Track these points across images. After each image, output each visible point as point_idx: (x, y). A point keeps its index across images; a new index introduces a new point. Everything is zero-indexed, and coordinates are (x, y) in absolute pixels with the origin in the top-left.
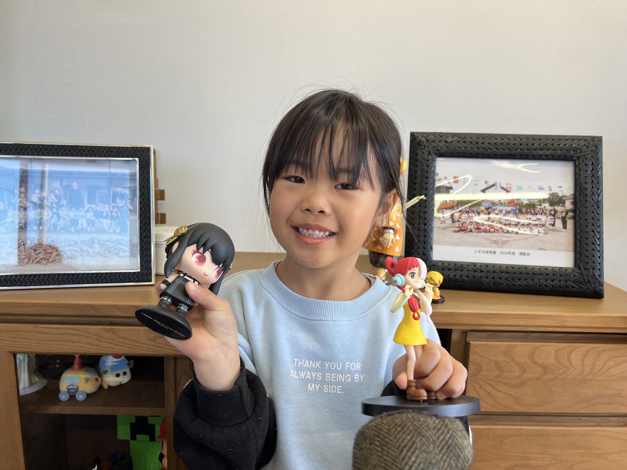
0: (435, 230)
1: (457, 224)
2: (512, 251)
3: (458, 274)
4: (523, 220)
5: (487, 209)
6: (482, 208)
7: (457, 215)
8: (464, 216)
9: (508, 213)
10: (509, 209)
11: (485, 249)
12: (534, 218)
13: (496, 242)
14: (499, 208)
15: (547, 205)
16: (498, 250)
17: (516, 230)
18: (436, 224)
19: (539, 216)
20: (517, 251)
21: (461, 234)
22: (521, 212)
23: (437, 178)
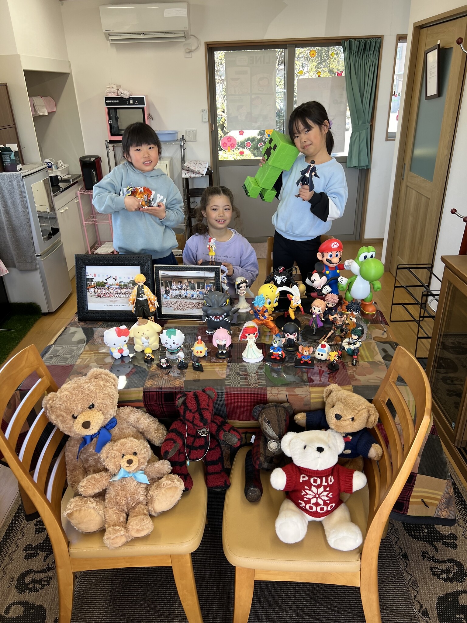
0: (88, 297)
1: (96, 294)
2: (119, 304)
3: (97, 315)
4: (123, 291)
5: (108, 287)
6: (106, 287)
7: (96, 290)
8: (99, 290)
9: (116, 289)
10: (117, 287)
11: (108, 304)
12: (126, 290)
13: (112, 301)
14: (113, 287)
15: (131, 285)
16: (113, 305)
17: (120, 296)
18: (88, 294)
19: (128, 290)
20: (121, 305)
21: (99, 298)
22: (121, 288)
23: (87, 274)
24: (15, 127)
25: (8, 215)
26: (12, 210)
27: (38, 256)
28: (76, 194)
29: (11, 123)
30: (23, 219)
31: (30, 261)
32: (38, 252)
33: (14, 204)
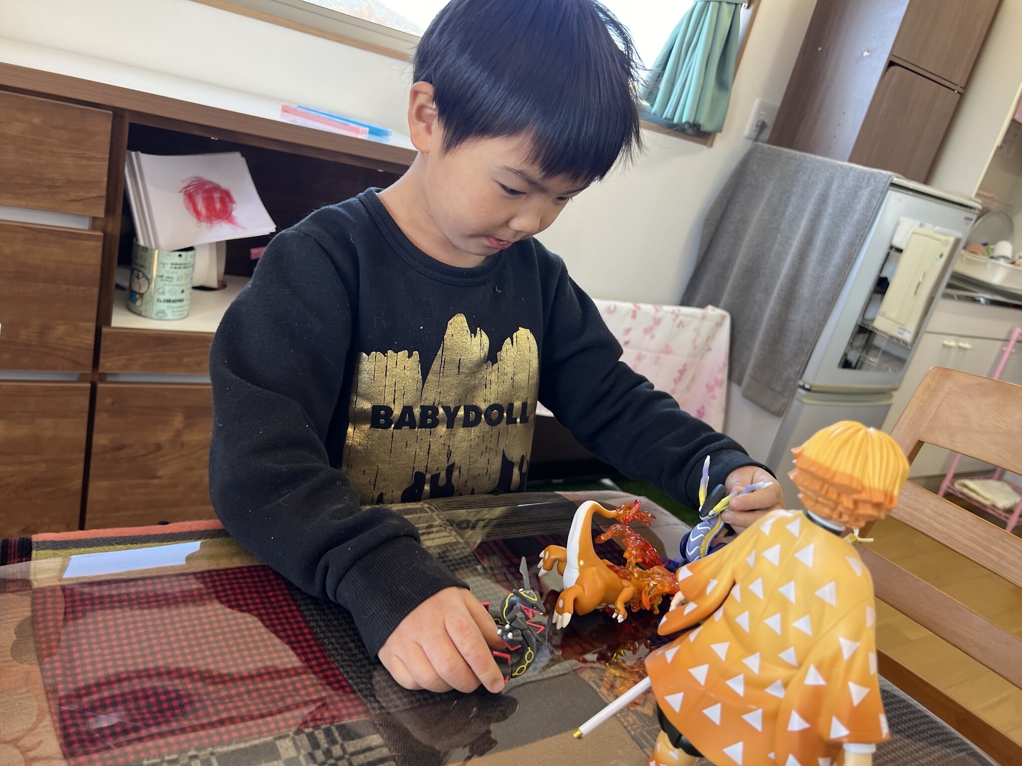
24: (962, 96)
25: (800, 263)
26: (814, 256)
27: (803, 388)
28: (1011, 332)
29: (958, 79)
30: (826, 284)
31: (778, 388)
32: (810, 377)
33: (830, 242)
